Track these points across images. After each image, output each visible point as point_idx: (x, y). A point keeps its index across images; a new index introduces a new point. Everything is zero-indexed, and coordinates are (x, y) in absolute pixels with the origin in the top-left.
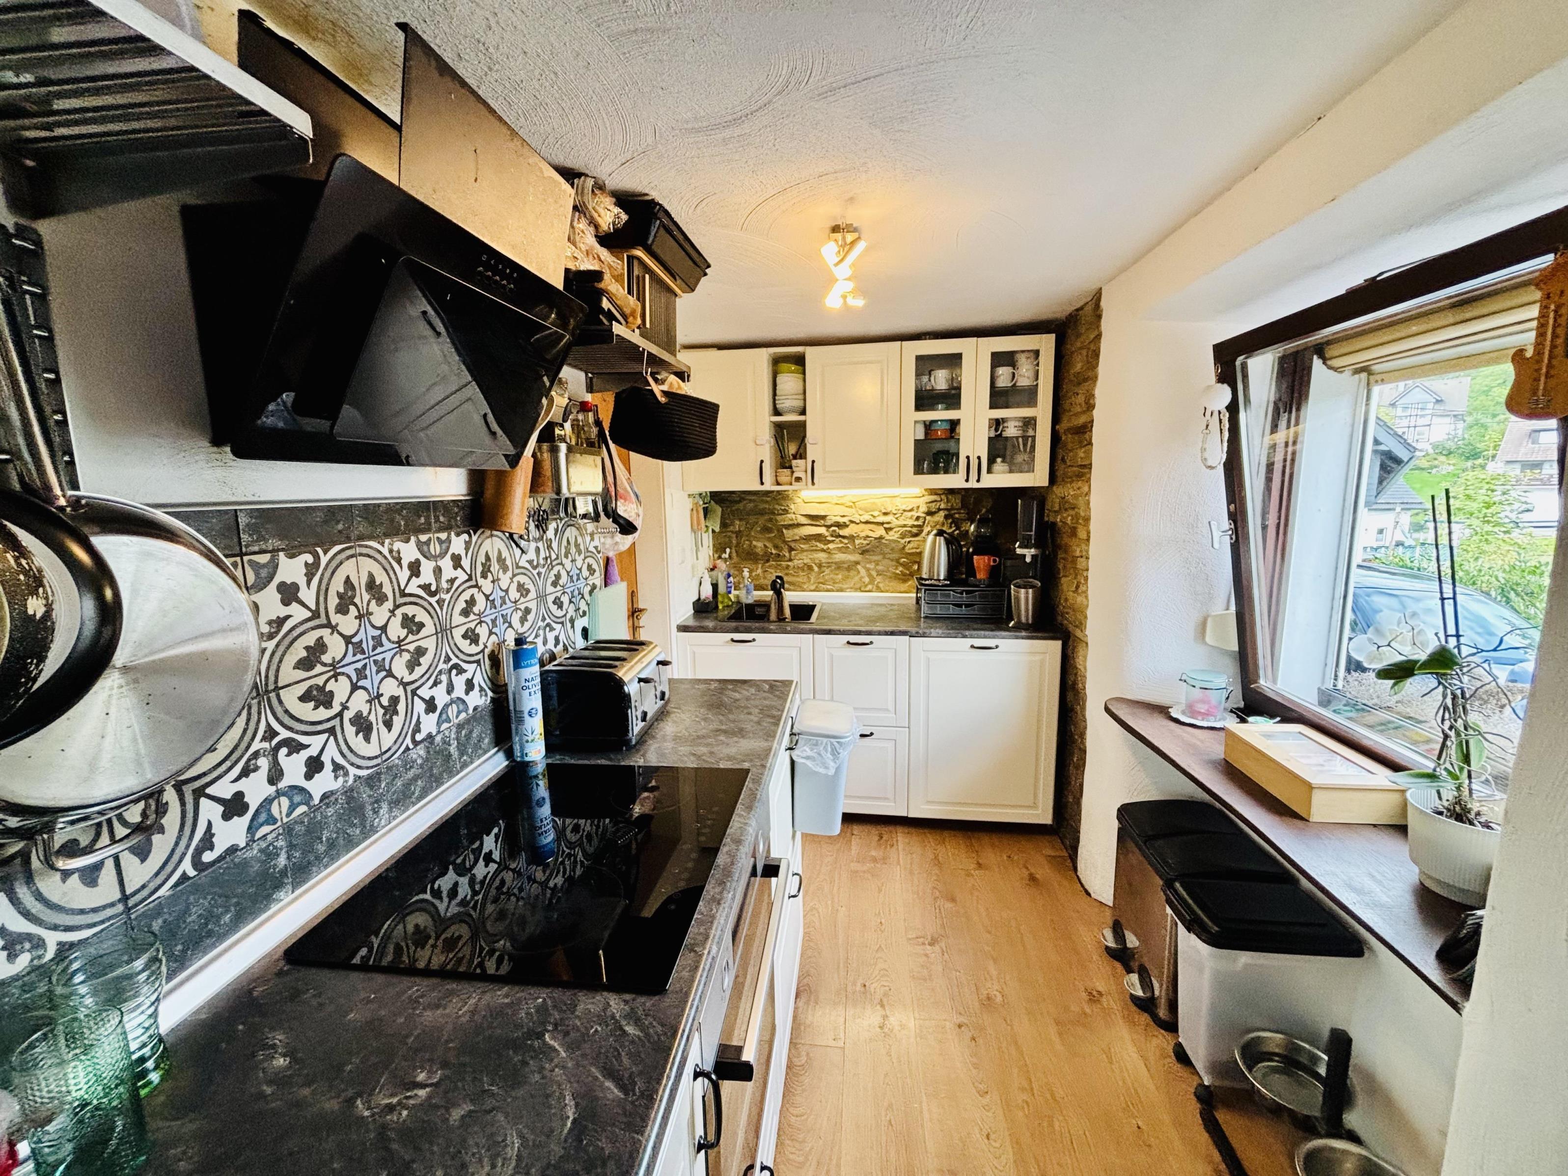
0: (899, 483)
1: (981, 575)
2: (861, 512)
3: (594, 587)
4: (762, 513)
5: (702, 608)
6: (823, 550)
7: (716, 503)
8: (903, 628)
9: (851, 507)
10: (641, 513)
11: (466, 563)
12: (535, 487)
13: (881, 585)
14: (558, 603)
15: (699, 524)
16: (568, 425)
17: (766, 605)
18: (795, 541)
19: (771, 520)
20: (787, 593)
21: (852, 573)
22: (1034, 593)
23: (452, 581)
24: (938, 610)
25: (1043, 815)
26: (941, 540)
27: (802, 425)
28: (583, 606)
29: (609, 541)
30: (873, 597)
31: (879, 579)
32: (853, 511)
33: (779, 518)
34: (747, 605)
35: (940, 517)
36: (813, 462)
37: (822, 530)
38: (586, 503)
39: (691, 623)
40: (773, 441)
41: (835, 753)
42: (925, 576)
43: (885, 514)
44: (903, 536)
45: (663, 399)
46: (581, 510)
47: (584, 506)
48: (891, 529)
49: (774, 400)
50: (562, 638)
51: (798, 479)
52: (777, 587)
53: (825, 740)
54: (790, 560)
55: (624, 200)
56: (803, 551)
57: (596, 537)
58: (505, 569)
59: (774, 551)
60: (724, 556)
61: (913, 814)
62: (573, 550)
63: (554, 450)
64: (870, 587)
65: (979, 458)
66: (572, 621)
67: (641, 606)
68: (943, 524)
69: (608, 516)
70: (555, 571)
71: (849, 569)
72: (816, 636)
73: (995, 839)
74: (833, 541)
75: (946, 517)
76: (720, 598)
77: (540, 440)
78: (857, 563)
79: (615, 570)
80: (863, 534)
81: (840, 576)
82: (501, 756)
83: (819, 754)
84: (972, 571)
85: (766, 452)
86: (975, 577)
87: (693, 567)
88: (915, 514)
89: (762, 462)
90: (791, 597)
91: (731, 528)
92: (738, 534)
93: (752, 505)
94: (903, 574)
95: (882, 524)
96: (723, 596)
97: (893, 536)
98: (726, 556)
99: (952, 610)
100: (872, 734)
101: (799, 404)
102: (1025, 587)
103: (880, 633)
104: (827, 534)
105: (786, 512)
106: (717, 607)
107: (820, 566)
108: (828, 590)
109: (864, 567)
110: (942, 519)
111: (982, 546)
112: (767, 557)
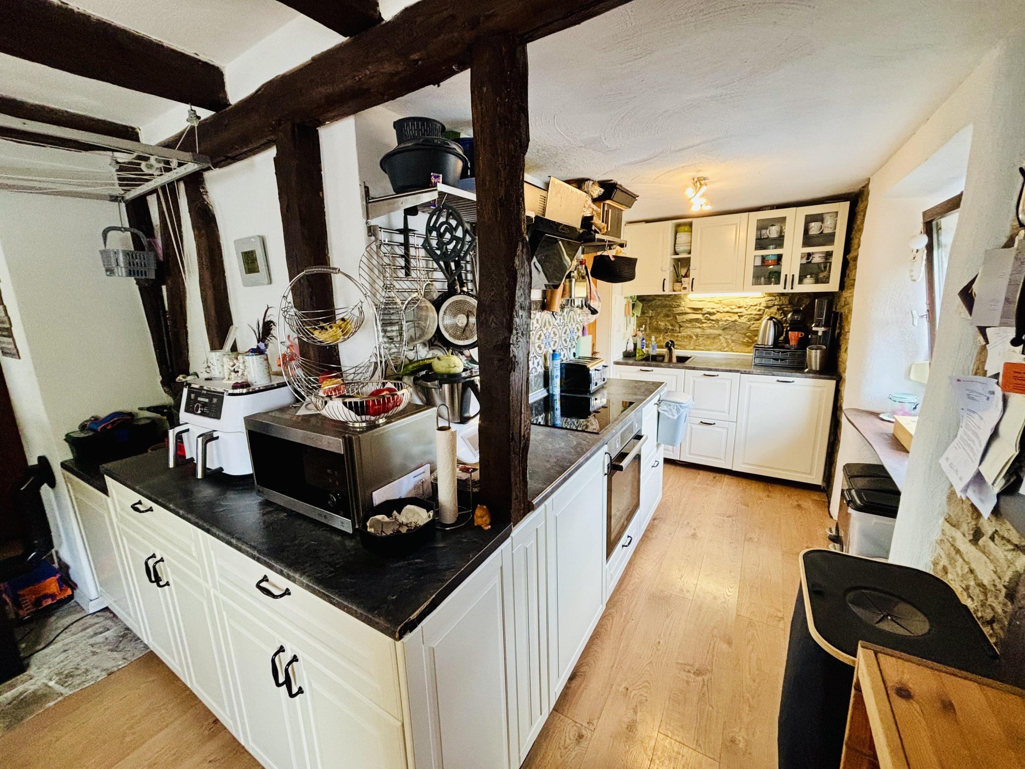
0: (743, 290)
1: (793, 343)
2: (724, 306)
3: (578, 337)
4: (665, 306)
5: (628, 355)
6: (700, 328)
7: (640, 301)
8: (737, 369)
9: (718, 303)
10: (600, 306)
11: (540, 322)
12: (563, 296)
13: (733, 348)
14: (565, 340)
15: (629, 312)
16: (576, 272)
17: (663, 356)
18: (683, 322)
19: (669, 310)
20: (676, 350)
21: (716, 340)
22: (821, 353)
23: (536, 328)
24: (764, 361)
25: (817, 479)
26: (771, 323)
27: (689, 259)
28: (574, 344)
29: (585, 318)
30: (728, 355)
31: (733, 344)
32: (720, 305)
33: (674, 309)
34: (652, 356)
35: (774, 309)
36: (693, 279)
37: (700, 316)
38: (578, 301)
39: (621, 361)
40: (672, 268)
41: (678, 411)
42: (759, 343)
43: (739, 307)
44: (749, 320)
45: (613, 259)
46: (576, 304)
47: (578, 302)
48: (742, 316)
49: (675, 246)
50: (566, 355)
51: (685, 288)
52: (669, 346)
53: (674, 404)
54: (680, 332)
55: (602, 184)
56: (687, 327)
57: (581, 315)
58: (550, 325)
59: (670, 327)
60: (641, 329)
61: (735, 469)
62: (572, 320)
63: (570, 281)
64: (726, 349)
65: (793, 276)
66: (570, 349)
67: (597, 351)
68: (776, 314)
69: (586, 306)
70: (565, 329)
71: (714, 338)
72: (686, 370)
73: (784, 489)
74: (706, 323)
75: (778, 310)
76: (637, 351)
77: (566, 278)
78: (720, 335)
79: (587, 331)
80: (724, 319)
81: (709, 342)
82: (545, 391)
83: (671, 410)
84: (787, 340)
85: (668, 273)
86: (789, 343)
87: (624, 334)
88: (758, 308)
89: (665, 279)
90: (677, 352)
91: (647, 315)
92: (651, 317)
93: (660, 302)
94: (748, 342)
95: (737, 313)
96: (639, 350)
97: (743, 320)
98: (642, 329)
99: (772, 362)
100: (714, 424)
101: (688, 248)
102: (816, 349)
103: (723, 371)
104: (702, 318)
105: (679, 306)
106: (635, 355)
107: (697, 336)
108: (701, 350)
109: (724, 338)
110: (775, 311)
111: (795, 326)
112: (666, 330)
